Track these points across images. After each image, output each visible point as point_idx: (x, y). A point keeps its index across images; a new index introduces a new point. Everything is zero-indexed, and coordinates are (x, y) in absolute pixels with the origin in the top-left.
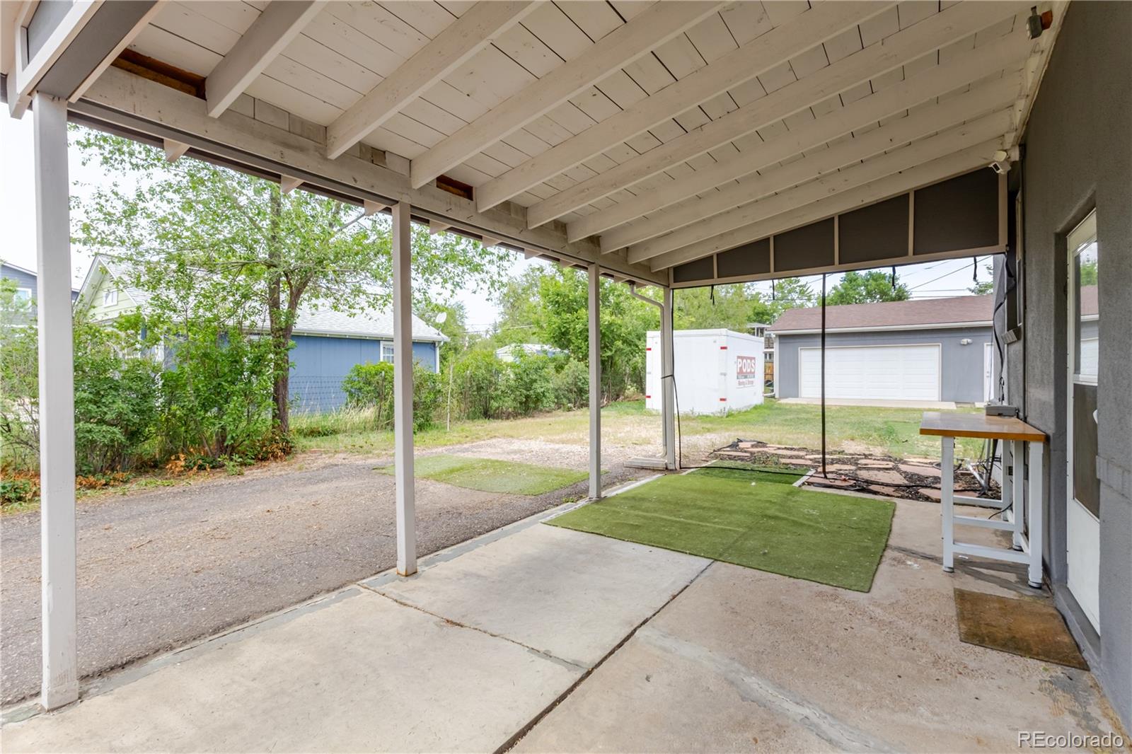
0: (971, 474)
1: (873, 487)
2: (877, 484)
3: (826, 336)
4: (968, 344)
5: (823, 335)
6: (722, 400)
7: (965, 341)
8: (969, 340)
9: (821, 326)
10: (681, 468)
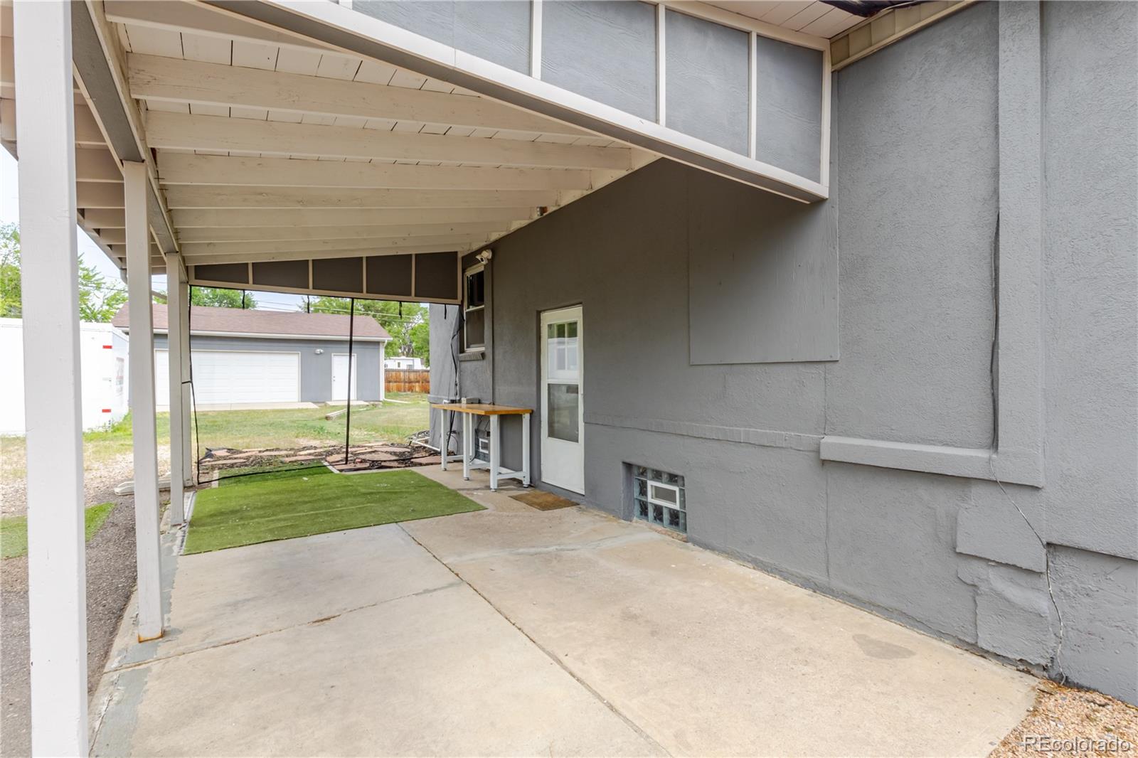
0: (421, 447)
1: (383, 464)
2: (385, 461)
3: (353, 344)
4: (321, 353)
5: (351, 342)
6: (105, 411)
7: (318, 351)
8: (322, 351)
9: (349, 334)
10: (199, 483)
